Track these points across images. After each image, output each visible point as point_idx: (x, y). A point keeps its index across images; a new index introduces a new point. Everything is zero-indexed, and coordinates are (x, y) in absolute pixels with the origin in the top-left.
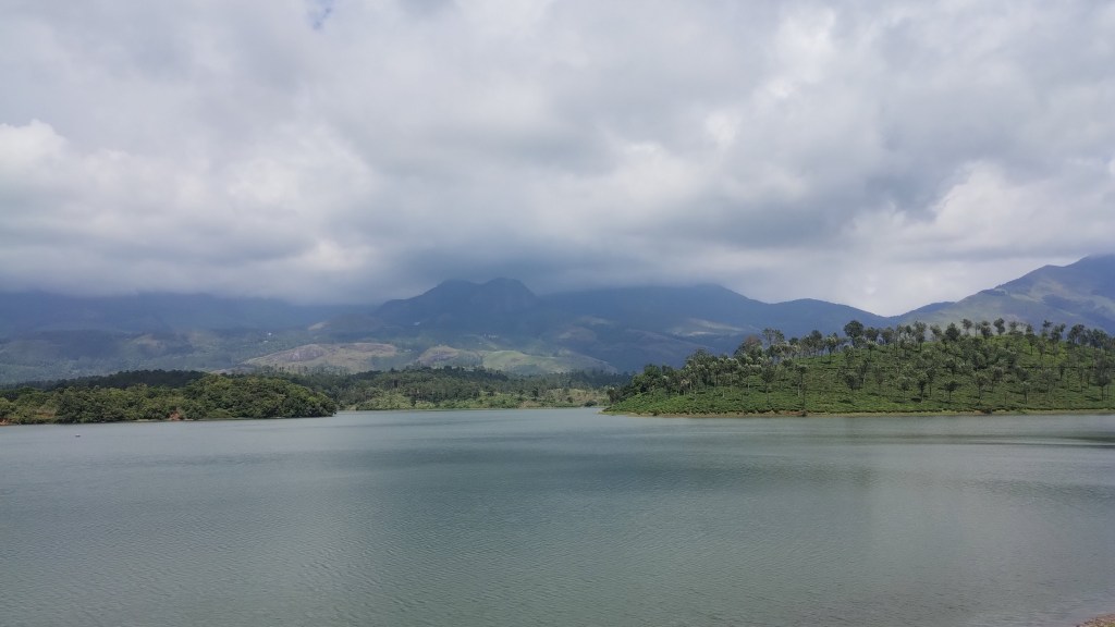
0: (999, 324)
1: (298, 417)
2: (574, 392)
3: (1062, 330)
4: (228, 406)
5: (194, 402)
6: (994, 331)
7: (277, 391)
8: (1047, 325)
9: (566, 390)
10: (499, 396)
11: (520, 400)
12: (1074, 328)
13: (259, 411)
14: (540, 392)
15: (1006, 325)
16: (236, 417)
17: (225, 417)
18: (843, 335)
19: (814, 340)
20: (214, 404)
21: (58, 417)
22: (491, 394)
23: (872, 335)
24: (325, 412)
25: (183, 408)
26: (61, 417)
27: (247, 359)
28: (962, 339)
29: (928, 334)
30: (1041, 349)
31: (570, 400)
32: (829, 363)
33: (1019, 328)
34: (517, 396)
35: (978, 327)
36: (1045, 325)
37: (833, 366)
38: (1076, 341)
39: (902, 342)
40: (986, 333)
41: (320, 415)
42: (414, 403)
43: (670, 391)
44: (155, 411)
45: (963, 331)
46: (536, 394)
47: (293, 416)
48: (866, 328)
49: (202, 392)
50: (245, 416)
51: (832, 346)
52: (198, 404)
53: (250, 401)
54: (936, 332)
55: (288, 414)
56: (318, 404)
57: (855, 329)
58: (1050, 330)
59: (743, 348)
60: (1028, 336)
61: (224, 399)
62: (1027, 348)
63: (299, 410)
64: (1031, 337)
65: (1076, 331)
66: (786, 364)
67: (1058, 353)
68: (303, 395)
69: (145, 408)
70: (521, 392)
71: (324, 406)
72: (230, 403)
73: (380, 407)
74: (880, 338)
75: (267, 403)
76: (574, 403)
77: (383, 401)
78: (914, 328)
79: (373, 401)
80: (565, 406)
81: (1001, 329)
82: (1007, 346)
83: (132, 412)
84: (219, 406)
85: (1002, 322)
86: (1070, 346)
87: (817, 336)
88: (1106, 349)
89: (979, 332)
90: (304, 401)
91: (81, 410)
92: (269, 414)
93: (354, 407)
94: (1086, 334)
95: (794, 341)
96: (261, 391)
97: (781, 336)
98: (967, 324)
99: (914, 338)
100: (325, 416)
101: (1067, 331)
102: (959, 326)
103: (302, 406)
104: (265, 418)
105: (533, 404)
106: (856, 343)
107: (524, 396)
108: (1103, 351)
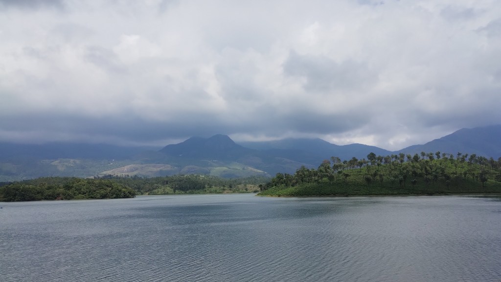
0: (438, 154)
1: (117, 198)
2: (249, 186)
3: (466, 157)
4: (84, 193)
5: (68, 192)
6: (435, 157)
7: (108, 186)
8: (459, 154)
9: (245, 185)
10: (214, 188)
11: (224, 190)
12: (471, 156)
13: (99, 196)
14: (233, 186)
15: (441, 155)
16: (88, 198)
17: (83, 198)
18: (367, 160)
19: (354, 161)
20: (77, 193)
21: (4, 199)
22: (210, 187)
23: (380, 159)
24: (130, 196)
25: (63, 194)
26: (6, 199)
27: (103, 172)
28: (420, 161)
29: (406, 159)
30: (456, 166)
31: (246, 189)
32: (360, 172)
33: (446, 156)
34: (222, 188)
35: (428, 155)
36: (458, 155)
37: (361, 173)
38: (472, 162)
39: (393, 162)
40: (431, 158)
41: (128, 197)
42: (175, 191)
43: (287, 185)
44: (49, 196)
45: (421, 158)
46: (231, 187)
47: (115, 198)
48: (377, 156)
49: (72, 187)
50: (92, 198)
51: (361, 164)
52: (70, 192)
53: (95, 191)
54: (409, 157)
55: (112, 197)
56: (127, 192)
57: (372, 156)
58: (461, 157)
59: (322, 165)
60: (450, 160)
61: (83, 190)
62: (450, 165)
63: (118, 194)
64: (452, 160)
65: (473, 157)
66: (340, 172)
67: (464, 167)
68: (120, 188)
69: (45, 195)
70: (224, 186)
71: (130, 193)
72: (85, 191)
73: (159, 193)
74: (383, 160)
75: (102, 192)
76: (248, 191)
77: (161, 190)
78: (399, 156)
79: (156, 191)
80: (243, 192)
81: (439, 157)
82: (441, 164)
83: (39, 196)
84: (80, 194)
85: (439, 153)
86: (470, 164)
87: (355, 160)
88: (486, 165)
89: (428, 158)
90: (120, 191)
91: (15, 195)
92: (104, 197)
93: (147, 193)
94: (477, 158)
95: (345, 162)
96: (100, 186)
97: (339, 160)
98: (423, 154)
99: (399, 161)
100: (130, 197)
101: (469, 157)
102: (420, 155)
103: (119, 193)
104: (102, 198)
105: (229, 191)
106: (373, 163)
107: (226, 188)
108: (484, 166)
